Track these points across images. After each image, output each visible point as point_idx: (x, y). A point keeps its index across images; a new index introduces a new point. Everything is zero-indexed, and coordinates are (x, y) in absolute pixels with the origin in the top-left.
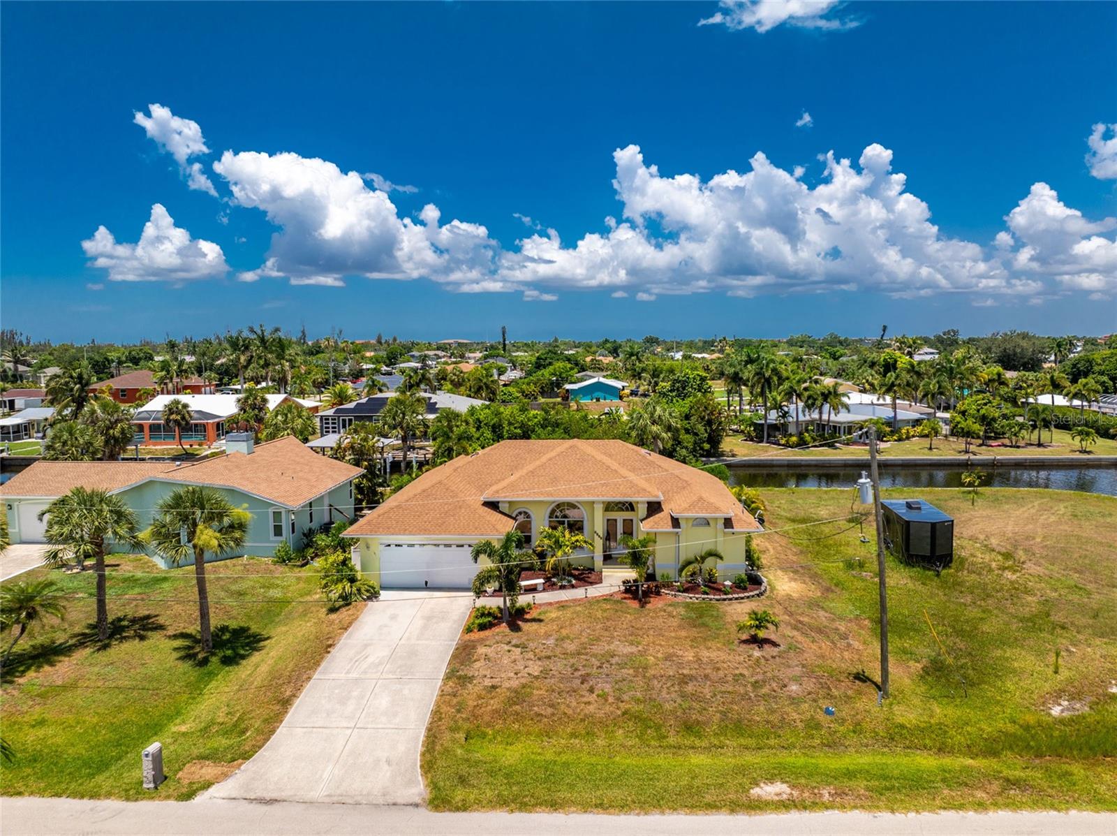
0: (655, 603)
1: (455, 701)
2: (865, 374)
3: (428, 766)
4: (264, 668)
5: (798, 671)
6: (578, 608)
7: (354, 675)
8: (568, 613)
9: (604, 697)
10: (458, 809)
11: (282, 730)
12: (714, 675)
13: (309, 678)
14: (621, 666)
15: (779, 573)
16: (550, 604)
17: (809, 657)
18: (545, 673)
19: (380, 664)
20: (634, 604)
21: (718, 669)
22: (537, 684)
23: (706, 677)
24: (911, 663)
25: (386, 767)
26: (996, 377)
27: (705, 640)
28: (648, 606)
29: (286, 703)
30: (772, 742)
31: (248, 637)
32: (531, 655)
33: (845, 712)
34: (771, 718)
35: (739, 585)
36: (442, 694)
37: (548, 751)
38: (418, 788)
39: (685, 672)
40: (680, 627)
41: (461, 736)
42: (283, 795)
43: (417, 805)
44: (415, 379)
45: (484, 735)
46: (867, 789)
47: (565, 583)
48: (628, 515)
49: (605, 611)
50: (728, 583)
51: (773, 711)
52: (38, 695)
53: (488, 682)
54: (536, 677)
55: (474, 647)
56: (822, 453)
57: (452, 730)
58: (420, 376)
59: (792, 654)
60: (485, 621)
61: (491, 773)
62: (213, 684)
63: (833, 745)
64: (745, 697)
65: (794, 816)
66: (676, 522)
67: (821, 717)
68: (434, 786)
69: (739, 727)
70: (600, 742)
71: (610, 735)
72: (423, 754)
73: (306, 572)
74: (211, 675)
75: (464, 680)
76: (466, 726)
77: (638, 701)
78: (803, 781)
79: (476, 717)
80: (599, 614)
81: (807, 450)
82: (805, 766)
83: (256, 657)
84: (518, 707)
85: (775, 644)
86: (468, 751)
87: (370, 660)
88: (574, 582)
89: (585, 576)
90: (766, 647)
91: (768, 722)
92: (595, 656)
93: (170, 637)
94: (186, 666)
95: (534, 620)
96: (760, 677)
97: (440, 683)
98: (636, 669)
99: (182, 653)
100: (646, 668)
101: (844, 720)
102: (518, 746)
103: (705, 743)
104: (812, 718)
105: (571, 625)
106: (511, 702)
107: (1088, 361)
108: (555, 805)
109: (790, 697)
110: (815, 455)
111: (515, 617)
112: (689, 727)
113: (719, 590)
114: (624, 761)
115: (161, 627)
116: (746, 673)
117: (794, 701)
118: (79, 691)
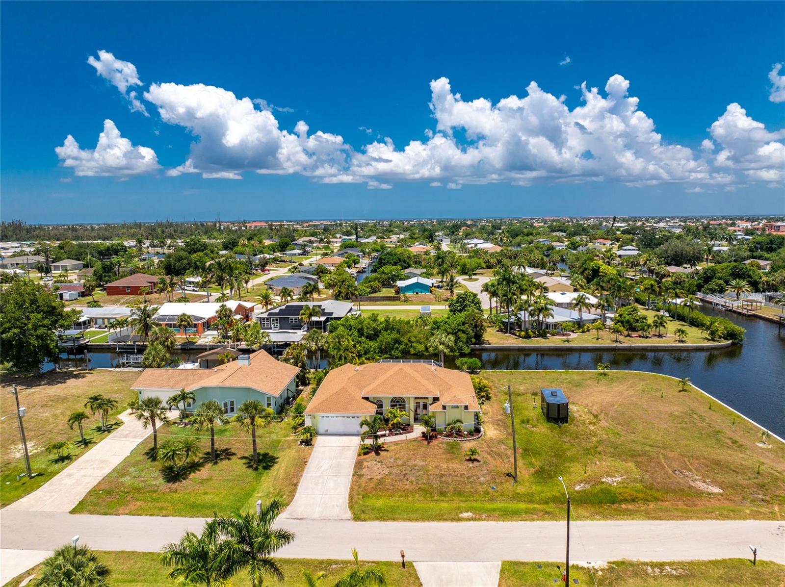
0: (435, 442)
1: (357, 484)
2: (577, 279)
3: (351, 507)
4: (282, 471)
5: (485, 472)
6: (403, 445)
7: (318, 474)
8: (399, 447)
9: (412, 482)
10: (363, 521)
11: (297, 495)
12: (453, 474)
13: (302, 476)
14: (419, 470)
15: (491, 426)
16: (391, 442)
17: (491, 467)
18: (390, 473)
19: (327, 470)
20: (425, 443)
21: (455, 472)
22: (387, 477)
23: (450, 474)
24: (531, 469)
25: (336, 508)
26: (650, 287)
27: (452, 459)
28: (431, 444)
29: (296, 485)
30: (471, 499)
31: (269, 457)
32: (384, 466)
33: (499, 488)
34: (472, 490)
35: (471, 434)
36: (353, 482)
37: (392, 502)
38: (349, 514)
39: (443, 473)
40: (443, 453)
41: (361, 497)
42: (304, 517)
43: (349, 520)
44: (310, 289)
45: (369, 496)
46: (499, 515)
47: (397, 432)
48: (425, 401)
49: (413, 446)
50: (466, 433)
51: (473, 488)
52: (199, 483)
53: (369, 477)
54: (387, 475)
55: (362, 462)
56: (537, 342)
57: (358, 495)
58: (313, 287)
59: (484, 466)
60: (366, 451)
61: (373, 509)
62: (263, 478)
63: (492, 500)
64: (464, 482)
65: (472, 523)
66: (444, 407)
67: (490, 490)
68: (354, 513)
69: (459, 493)
70: (410, 499)
71: (414, 496)
72: (349, 503)
73: (283, 424)
74: (261, 474)
75: (360, 476)
76: (362, 493)
77: (424, 484)
78: (477, 512)
79: (365, 490)
80: (411, 447)
81: (530, 340)
82: (480, 507)
83: (276, 466)
84: (380, 486)
85: (478, 461)
86: (364, 502)
87: (323, 468)
88: (401, 431)
89: (406, 428)
90: (475, 462)
91: (470, 491)
92: (409, 466)
93: (239, 458)
94: (250, 471)
95: (385, 450)
96: (470, 475)
97: (351, 477)
98: (424, 472)
99: (247, 466)
100: (428, 471)
101: (498, 491)
102: (381, 500)
103: (447, 499)
104: (487, 490)
105: (400, 452)
106: (378, 484)
107: (713, 270)
108: (394, 519)
109: (480, 483)
110: (534, 343)
111: (378, 449)
112: (442, 494)
113: (462, 436)
114: (418, 505)
115: (234, 454)
116: (465, 473)
117: (481, 484)
118: (214, 481)
